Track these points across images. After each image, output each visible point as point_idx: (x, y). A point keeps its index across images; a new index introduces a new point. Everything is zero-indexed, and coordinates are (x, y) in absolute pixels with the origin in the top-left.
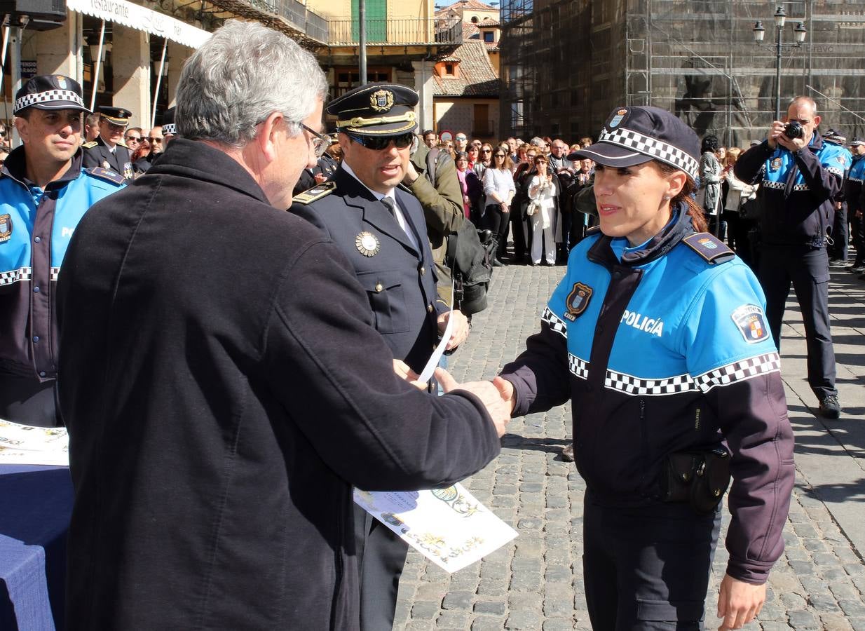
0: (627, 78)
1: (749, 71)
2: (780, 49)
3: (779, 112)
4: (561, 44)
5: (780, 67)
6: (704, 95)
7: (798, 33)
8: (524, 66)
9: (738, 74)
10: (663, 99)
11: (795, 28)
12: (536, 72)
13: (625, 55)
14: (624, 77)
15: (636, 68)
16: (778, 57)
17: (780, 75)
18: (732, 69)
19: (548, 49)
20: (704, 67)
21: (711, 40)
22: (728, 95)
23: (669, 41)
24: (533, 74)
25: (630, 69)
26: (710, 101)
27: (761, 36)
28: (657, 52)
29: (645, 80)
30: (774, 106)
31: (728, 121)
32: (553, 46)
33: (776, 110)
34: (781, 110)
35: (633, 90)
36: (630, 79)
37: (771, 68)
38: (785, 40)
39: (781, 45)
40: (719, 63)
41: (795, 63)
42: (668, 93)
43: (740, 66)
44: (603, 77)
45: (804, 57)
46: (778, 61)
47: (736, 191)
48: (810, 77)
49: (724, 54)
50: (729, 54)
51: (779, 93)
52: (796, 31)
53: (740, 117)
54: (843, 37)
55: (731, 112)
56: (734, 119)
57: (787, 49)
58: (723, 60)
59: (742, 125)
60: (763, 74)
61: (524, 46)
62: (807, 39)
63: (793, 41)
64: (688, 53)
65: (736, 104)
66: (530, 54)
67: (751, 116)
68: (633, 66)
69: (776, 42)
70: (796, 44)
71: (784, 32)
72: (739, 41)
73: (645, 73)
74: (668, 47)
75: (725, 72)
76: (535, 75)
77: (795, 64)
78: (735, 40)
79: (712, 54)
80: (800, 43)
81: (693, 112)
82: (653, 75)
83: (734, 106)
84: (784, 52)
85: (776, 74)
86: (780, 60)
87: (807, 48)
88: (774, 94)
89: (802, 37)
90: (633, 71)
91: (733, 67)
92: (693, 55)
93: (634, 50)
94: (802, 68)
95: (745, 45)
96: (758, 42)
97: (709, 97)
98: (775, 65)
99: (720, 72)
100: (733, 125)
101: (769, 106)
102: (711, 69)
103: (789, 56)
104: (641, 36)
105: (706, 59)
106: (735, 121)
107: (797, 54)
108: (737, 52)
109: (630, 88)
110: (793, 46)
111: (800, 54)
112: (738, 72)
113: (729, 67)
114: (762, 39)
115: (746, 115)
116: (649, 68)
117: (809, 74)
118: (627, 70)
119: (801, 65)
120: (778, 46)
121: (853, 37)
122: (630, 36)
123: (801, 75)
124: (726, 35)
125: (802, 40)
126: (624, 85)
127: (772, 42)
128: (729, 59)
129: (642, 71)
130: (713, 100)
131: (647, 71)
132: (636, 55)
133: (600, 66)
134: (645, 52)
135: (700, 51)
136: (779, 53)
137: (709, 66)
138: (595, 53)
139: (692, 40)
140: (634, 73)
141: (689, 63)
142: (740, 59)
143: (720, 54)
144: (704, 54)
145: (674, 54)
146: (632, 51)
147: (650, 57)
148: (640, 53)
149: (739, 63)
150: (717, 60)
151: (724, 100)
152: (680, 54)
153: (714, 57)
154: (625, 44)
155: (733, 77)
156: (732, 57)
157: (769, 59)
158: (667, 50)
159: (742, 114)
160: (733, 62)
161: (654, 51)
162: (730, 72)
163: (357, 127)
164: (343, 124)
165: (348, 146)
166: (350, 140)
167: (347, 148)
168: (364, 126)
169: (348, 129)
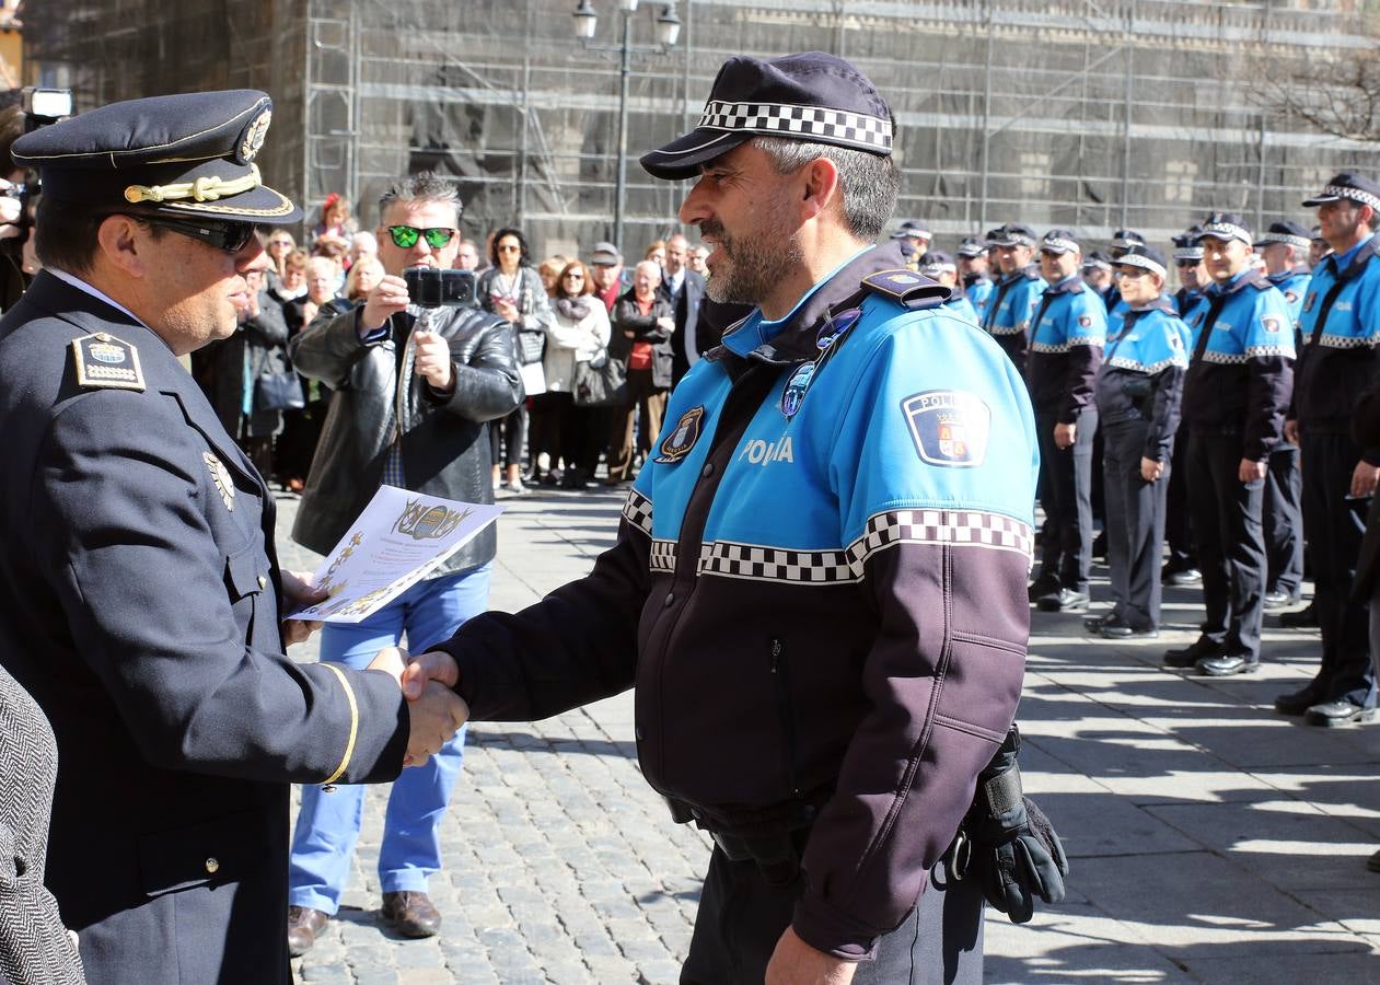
0: (308, 101)
1: (563, 99)
2: (628, 57)
3: (624, 186)
4: (160, 22)
5: (626, 94)
7: (664, 25)
8: (75, 65)
9: (542, 105)
10: (384, 150)
11: (657, 14)
12: (102, 80)
13: (305, 52)
14: (300, 100)
15: (326, 80)
16: (624, 73)
17: (627, 109)
18: (528, 93)
19: (133, 30)
20: (466, 86)
21: (485, 31)
22: (519, 145)
23: (397, 29)
24: (97, 84)
25: (315, 80)
26: (482, 158)
27: (589, 27)
28: (372, 48)
29: (345, 108)
31: (518, 201)
32: (144, 25)
33: (618, 181)
35: (321, 126)
36: (315, 102)
37: (608, 94)
38: (637, 40)
39: (628, 48)
40: (503, 80)
41: (656, 89)
42: (394, 138)
43: (544, 89)
45: (676, 76)
46: (623, 83)
47: (564, 350)
48: (686, 118)
49: (510, 62)
50: (522, 62)
51: (624, 146)
52: (661, 21)
53: (543, 193)
54: (751, 40)
55: (526, 182)
56: (531, 196)
57: (641, 58)
58: (509, 75)
59: (548, 209)
60: (592, 107)
61: (77, 21)
62: (682, 40)
63: (652, 41)
64: (435, 56)
65: (535, 164)
66: (91, 39)
67: (565, 193)
68: (319, 76)
69: (619, 41)
70: (658, 48)
71: (636, 23)
72: (543, 36)
73: (347, 93)
74: (395, 42)
75: (515, 99)
76: (102, 87)
77: (659, 88)
78: (533, 34)
79: (484, 61)
80: (666, 47)
82: (363, 99)
83: (530, 171)
84: (634, 63)
85: (617, 109)
86: (627, 80)
87: (680, 58)
89: (672, 34)
90: (319, 86)
91: (530, 89)
92: (445, 58)
93: (322, 43)
94: (670, 96)
95: (555, 45)
96: (583, 40)
98: (616, 88)
99: (503, 98)
100: (529, 208)
102: (483, 91)
103: (644, 71)
104: (339, 14)
105: (473, 69)
106: (532, 201)
107: (659, 70)
108: (537, 58)
109: (314, 123)
110: (654, 52)
111: (669, 70)
112: (537, 99)
113: (520, 89)
114: (590, 34)
115: (557, 191)
116: (355, 81)
117: (684, 111)
118: (309, 85)
119: (668, 91)
120: (623, 52)
121: (770, 40)
122: (315, 14)
123: (669, 112)
124: (515, 22)
125: (672, 41)
126: (300, 116)
127: (611, 42)
128: (522, 73)
129: (340, 88)
130: (487, 156)
131: (351, 90)
132: (328, 55)
133: (247, 73)
134: (347, 48)
135: (463, 52)
136: (624, 64)
137: (479, 85)
138: (238, 46)
139: (446, 29)
140: (323, 92)
141: (438, 77)
142: (545, 73)
143: (502, 60)
144: (473, 59)
145: (407, 55)
146: (319, 44)
147: (357, 60)
148: (335, 51)
149: (542, 82)
150: (497, 73)
151: (508, 158)
152: (420, 56)
153: (490, 66)
154: (304, 30)
155: (530, 110)
156: (528, 69)
157: (606, 76)
158: (393, 47)
159: (546, 187)
160: (530, 81)
161: (366, 47)
162: (523, 99)
163: (207, 201)
164: (160, 192)
165: (136, 247)
166: (150, 232)
167: (134, 253)
168: (223, 197)
169: (174, 205)
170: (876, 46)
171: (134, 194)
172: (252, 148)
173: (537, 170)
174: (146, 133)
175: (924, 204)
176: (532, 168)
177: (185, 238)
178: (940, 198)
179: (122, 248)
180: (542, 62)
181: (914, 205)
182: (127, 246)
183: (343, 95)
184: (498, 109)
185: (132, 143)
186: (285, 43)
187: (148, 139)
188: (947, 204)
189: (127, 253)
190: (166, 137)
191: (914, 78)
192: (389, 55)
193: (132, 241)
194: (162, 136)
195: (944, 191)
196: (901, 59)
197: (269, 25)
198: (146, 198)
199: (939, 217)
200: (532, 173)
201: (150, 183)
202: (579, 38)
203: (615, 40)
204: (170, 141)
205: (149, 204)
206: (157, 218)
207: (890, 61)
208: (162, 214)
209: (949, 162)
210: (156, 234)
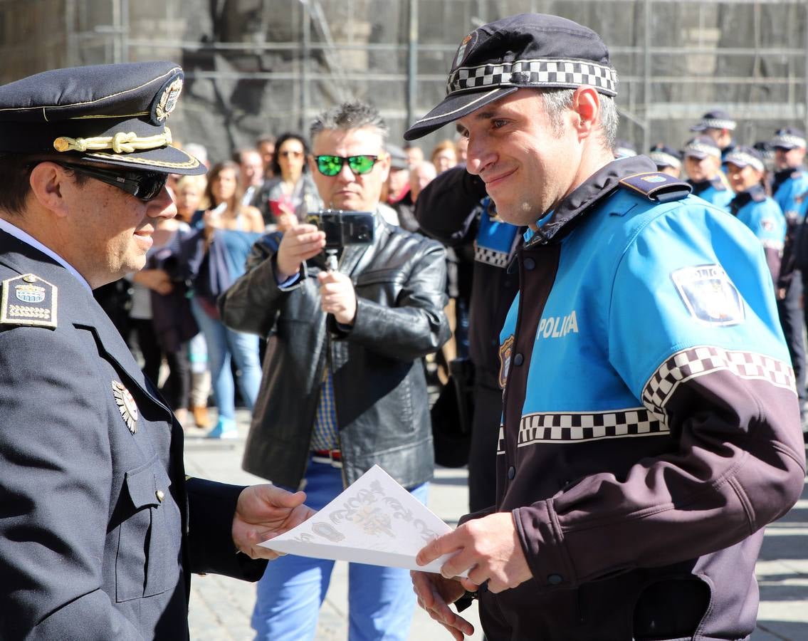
3: (415, 79)
6: (246, 37)
22: (300, 37)
26: (260, 51)
30: (405, 65)
33: (408, 72)
34: (420, 72)
35: (84, 21)
42: (164, 34)
48: (481, 2)
51: (414, 35)
53: (331, 88)
55: (308, 76)
56: (316, 90)
65: (318, 56)
81: (226, 77)
83: (314, 64)
88: (404, 39)
97: (258, 42)
101: (393, 63)
106: (319, 97)
109: (77, 19)
115: (343, 83)
163: (124, 153)
164: (84, 144)
165: (62, 191)
166: (74, 179)
167: (60, 196)
168: (137, 151)
169: (96, 155)
171: (62, 144)
172: (165, 111)
173: (321, 63)
174: (74, 92)
177: (104, 185)
178: (759, 80)
179: (49, 191)
182: (54, 189)
185: (61, 100)
187: (75, 97)
188: (769, 86)
189: (54, 195)
190: (91, 96)
193: (58, 186)
194: (87, 94)
195: (764, 72)
198: (71, 148)
199: (760, 100)
200: (317, 67)
201: (76, 136)
204: (94, 99)
205: (75, 154)
206: (81, 166)
208: (85, 163)
209: (768, 40)
210: (79, 181)
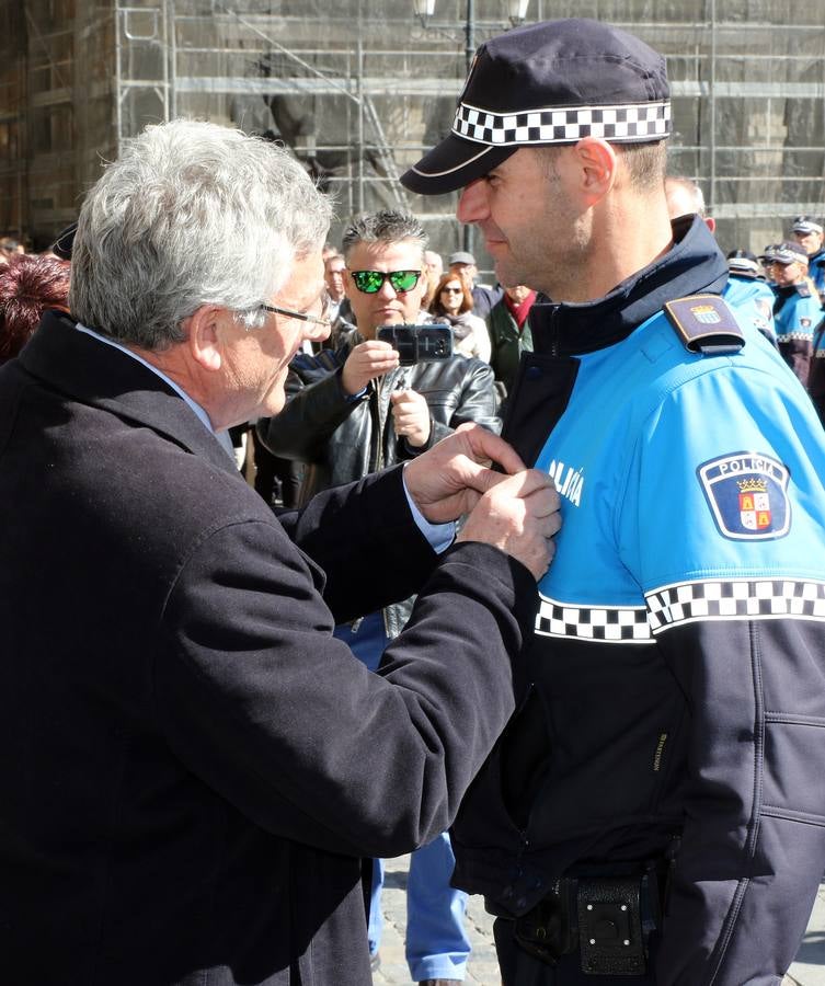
0: (120, 100)
1: (402, 85)
9: (377, 93)
13: (114, 46)
14: (110, 99)
15: (137, 76)
16: (468, 53)
18: (362, 80)
20: (295, 76)
21: (312, 12)
22: (355, 140)
23: (215, 14)
25: (126, 77)
26: (313, 154)
27: (428, 4)
28: (188, 38)
29: (161, 105)
31: (356, 201)
36: (127, 99)
37: (450, 77)
38: (481, 15)
39: (473, 25)
40: (335, 66)
43: (380, 75)
44: (57, 96)
49: (342, 46)
50: (354, 45)
53: (383, 191)
54: (609, 8)
55: (363, 179)
56: (370, 194)
57: (486, 35)
58: (340, 61)
60: (435, 93)
62: (532, 13)
63: (498, 15)
64: (258, 43)
65: (372, 158)
68: (130, 71)
69: (461, 17)
72: (377, 16)
73: (162, 89)
74: (212, 28)
75: (349, 88)
78: (366, 13)
79: (313, 46)
80: (515, 22)
82: (179, 94)
83: (368, 167)
89: (520, 7)
90: (131, 83)
91: (365, 76)
92: (269, 46)
93: (132, 34)
95: (391, 24)
96: (422, 19)
97: (311, 145)
98: (460, 71)
99: (336, 87)
102: (312, 80)
105: (301, 56)
106: (371, 201)
108: (372, 41)
109: (126, 123)
110: (500, 28)
112: (373, 85)
113: (354, 76)
114: (431, 11)
116: (170, 76)
118: (120, 82)
120: (468, 29)
121: (631, 9)
122: (124, 3)
125: (522, 13)
126: (110, 115)
127: (452, 18)
128: (355, 58)
129: (156, 84)
130: (318, 152)
131: (167, 86)
132: (139, 46)
133: (48, 71)
134: (160, 37)
135: (288, 38)
136: (468, 44)
137: (307, 74)
138: (36, 40)
139: (269, 12)
140: (136, 88)
141: (262, 67)
142: (380, 56)
143: (333, 45)
144: (299, 45)
145: (227, 43)
146: (129, 36)
147: (171, 52)
148: (148, 42)
149: (377, 67)
150: (327, 59)
151: (344, 153)
152: (241, 44)
153: (319, 52)
154: (113, 20)
155: (365, 98)
156: (362, 53)
157: (450, 56)
158: (210, 35)
159: (387, 184)
160: (364, 66)
161: (180, 37)
162: (358, 86)
170: (751, 9)
173: (375, 164)
175: (812, 187)
176: (369, 163)
180: (378, 45)
181: (801, 189)
183: (158, 91)
184: (328, 99)
186: (91, 37)
191: (796, 43)
192: (207, 46)
196: (781, 22)
197: (72, 15)
200: (371, 170)
202: (416, 16)
203: (458, 15)
207: (768, 25)
